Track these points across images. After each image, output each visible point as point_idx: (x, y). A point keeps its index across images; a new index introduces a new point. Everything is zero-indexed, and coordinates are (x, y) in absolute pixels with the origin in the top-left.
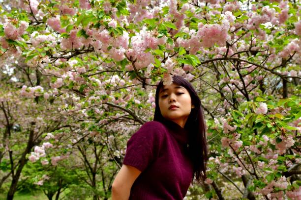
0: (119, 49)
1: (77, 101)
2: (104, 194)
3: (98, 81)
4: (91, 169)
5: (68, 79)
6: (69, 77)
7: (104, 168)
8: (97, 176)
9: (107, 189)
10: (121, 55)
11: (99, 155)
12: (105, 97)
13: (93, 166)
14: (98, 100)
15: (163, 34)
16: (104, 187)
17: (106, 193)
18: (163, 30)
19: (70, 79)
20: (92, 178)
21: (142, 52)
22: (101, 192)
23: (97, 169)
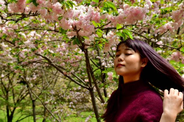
0: (68, 20)
1: (6, 48)
2: (14, 105)
3: (23, 34)
4: (5, 88)
5: (2, 32)
6: (3, 31)
7: (14, 87)
8: (9, 92)
9: (16, 101)
10: (69, 25)
11: (12, 79)
12: (35, 50)
13: (7, 87)
14: (30, 52)
15: (106, 11)
16: (14, 100)
17: (15, 104)
18: (106, 8)
19: (3, 32)
20: (6, 94)
21: (88, 24)
22: (12, 104)
23: (9, 88)
